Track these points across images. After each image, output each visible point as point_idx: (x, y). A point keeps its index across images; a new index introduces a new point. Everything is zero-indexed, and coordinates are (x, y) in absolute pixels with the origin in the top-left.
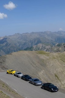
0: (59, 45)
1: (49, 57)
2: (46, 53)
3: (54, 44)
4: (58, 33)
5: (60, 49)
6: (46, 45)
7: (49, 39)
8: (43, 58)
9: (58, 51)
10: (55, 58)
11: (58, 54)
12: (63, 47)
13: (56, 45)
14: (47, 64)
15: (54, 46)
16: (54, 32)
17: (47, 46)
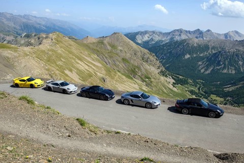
0: (28, 36)
1: (18, 53)
2: (13, 48)
3: (20, 35)
4: (24, 17)
5: (32, 41)
6: (7, 35)
7: (10, 25)
8: (8, 55)
9: (29, 44)
10: (27, 55)
11: (32, 48)
12: (37, 39)
13: (23, 35)
14: (16, 64)
15: (19, 37)
16: (18, 16)
17: (8, 37)
